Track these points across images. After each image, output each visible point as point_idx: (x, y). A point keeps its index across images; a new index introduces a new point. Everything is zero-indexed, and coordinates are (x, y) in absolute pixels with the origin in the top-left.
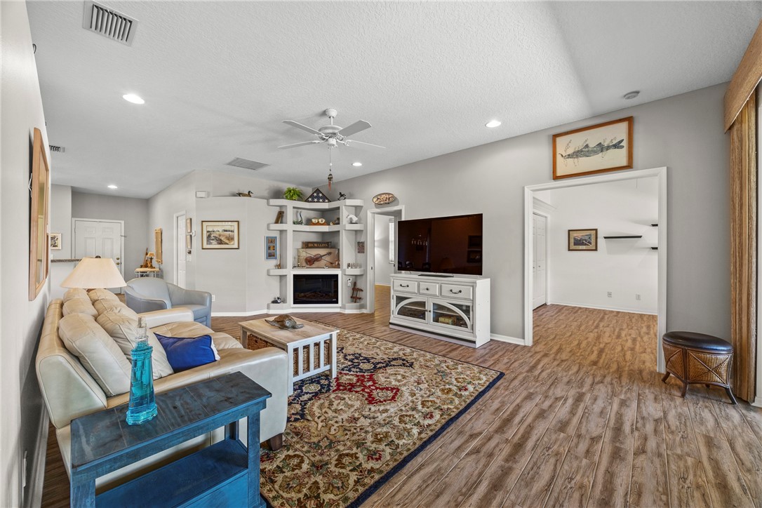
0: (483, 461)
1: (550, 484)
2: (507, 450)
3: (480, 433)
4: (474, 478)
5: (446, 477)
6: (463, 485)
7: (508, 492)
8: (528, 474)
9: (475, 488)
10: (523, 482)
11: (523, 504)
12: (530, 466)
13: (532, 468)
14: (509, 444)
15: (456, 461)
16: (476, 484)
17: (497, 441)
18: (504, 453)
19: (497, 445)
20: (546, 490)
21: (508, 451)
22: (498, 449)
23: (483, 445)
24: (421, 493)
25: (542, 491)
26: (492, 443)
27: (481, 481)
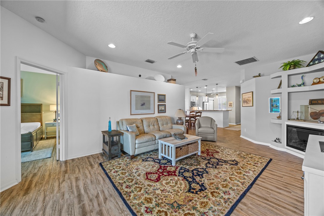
0: (91, 197)
1: (60, 213)
2: (88, 208)
3: (105, 203)
4: (88, 191)
5: (95, 185)
6: (89, 188)
7: (74, 197)
8: (71, 208)
9: (85, 190)
10: (71, 204)
11: (67, 199)
12: (73, 212)
13: (71, 211)
14: (89, 211)
15: (99, 189)
16: (85, 191)
17: (95, 207)
18: (88, 206)
19: (93, 205)
20: (61, 210)
21: (86, 208)
22: (91, 204)
23: (98, 201)
24: (96, 179)
25: (62, 208)
26: (96, 204)
27: (85, 192)
